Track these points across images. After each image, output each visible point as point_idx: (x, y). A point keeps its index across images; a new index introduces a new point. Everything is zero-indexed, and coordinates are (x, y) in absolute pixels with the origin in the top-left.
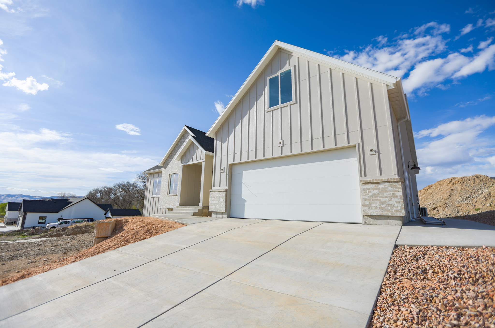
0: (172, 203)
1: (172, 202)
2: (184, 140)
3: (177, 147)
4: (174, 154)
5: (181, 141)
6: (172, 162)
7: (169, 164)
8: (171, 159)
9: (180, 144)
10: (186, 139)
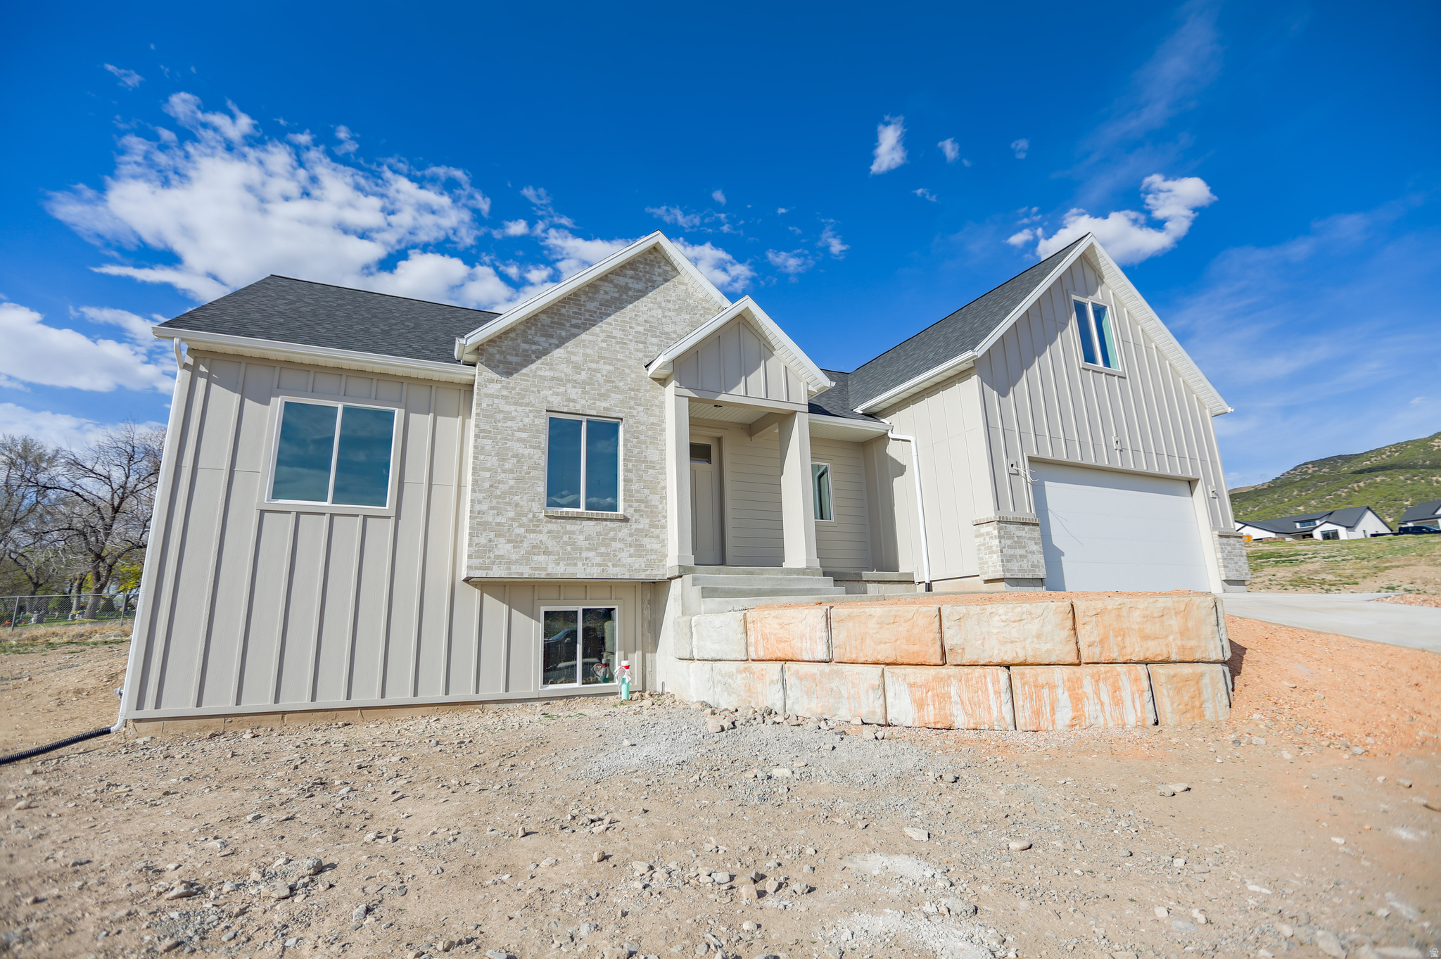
0: (591, 554)
1: (589, 549)
2: (640, 286)
3: (592, 299)
4: (574, 321)
5: (621, 281)
6: (558, 353)
7: (538, 358)
8: (554, 341)
9: (616, 295)
10: (654, 288)
